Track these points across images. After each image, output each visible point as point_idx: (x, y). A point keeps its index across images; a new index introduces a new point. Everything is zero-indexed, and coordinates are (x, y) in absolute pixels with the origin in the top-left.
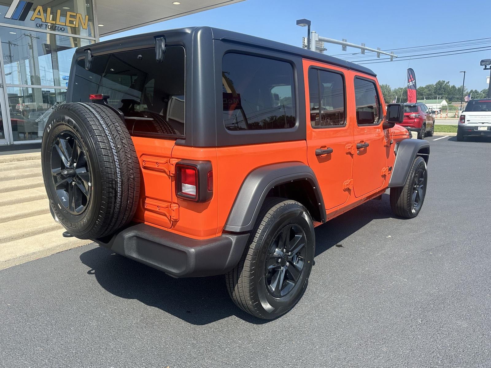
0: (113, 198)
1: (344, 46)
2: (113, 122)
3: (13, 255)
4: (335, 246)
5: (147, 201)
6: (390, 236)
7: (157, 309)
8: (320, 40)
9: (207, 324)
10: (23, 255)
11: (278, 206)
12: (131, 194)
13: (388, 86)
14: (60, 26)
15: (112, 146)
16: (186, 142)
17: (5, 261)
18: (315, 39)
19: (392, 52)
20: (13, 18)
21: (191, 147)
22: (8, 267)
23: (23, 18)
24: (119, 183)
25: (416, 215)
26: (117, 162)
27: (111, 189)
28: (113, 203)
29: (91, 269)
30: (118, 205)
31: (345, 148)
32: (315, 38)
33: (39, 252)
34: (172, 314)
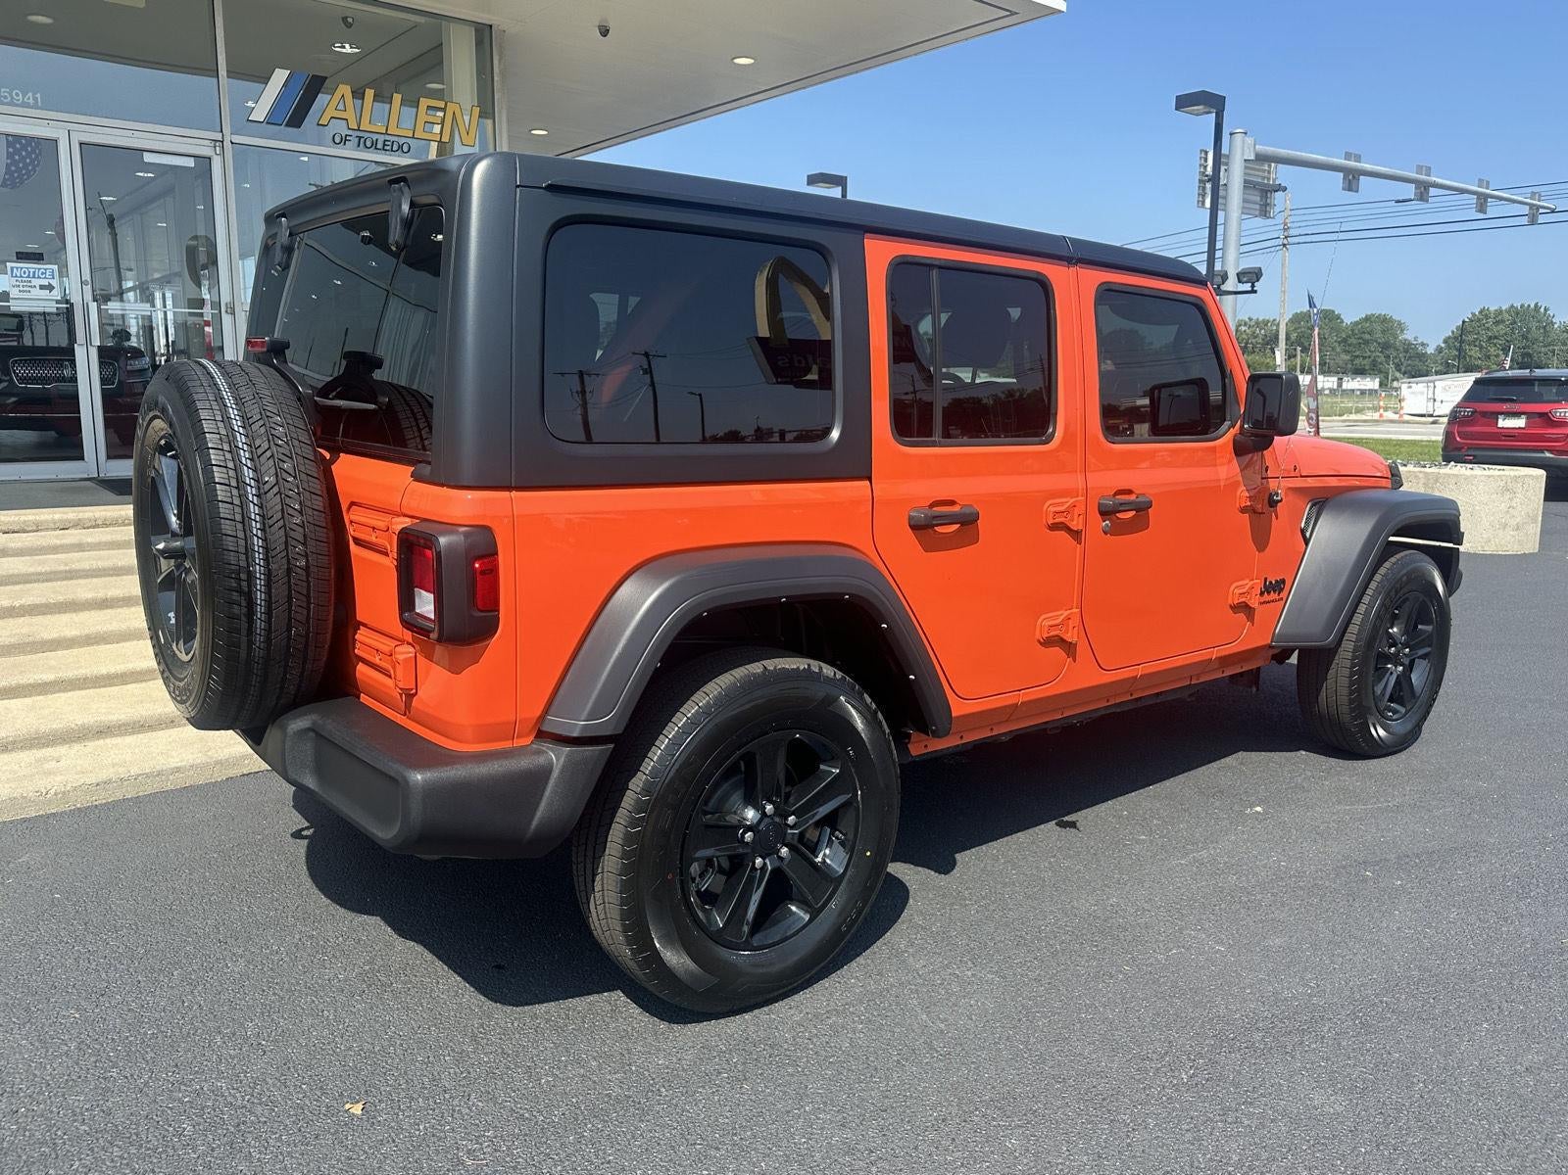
0: (243, 618)
1: (1351, 177)
2: (268, 414)
3: (121, 770)
4: (1054, 822)
5: (362, 635)
6: (1259, 809)
7: (419, 948)
8: (1262, 158)
9: (529, 1005)
10: (147, 771)
11: (739, 673)
12: (299, 610)
13: (1542, 310)
14: (396, 139)
15: (247, 479)
16: (432, 471)
17: (98, 785)
18: (1243, 154)
19: (1533, 194)
20: (271, 120)
21: (442, 485)
22: (104, 801)
23: (296, 120)
24: (260, 579)
25: (1390, 750)
26: (256, 522)
27: (235, 594)
28: (244, 632)
29: (307, 824)
30: (259, 640)
31: (1045, 509)
32: (1243, 150)
33: (192, 766)
34: (450, 967)
